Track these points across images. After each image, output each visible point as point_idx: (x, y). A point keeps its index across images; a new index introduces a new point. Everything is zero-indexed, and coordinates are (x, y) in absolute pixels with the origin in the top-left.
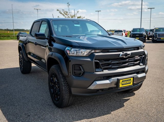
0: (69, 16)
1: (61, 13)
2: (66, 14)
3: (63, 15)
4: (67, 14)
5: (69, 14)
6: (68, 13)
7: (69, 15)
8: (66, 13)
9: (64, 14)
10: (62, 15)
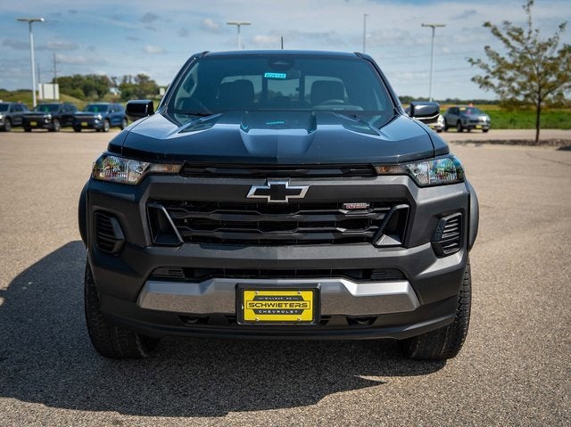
0: (529, 46)
1: (498, 35)
2: (518, 40)
3: (506, 41)
4: (520, 37)
5: (529, 38)
6: (526, 35)
7: (530, 41)
8: (517, 34)
9: (510, 39)
10: (501, 42)
